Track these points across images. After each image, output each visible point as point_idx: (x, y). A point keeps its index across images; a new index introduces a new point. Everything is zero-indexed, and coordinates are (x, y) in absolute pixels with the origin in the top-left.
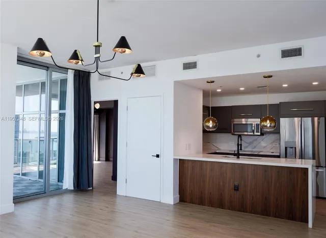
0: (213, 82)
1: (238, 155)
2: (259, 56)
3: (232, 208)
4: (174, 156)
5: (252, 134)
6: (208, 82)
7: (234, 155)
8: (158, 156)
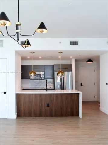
0: (34, 53)
1: (47, 90)
2: (60, 43)
3: (46, 115)
4: (15, 92)
5: (41, 79)
6: (31, 53)
7: (45, 89)
8: (5, 93)
